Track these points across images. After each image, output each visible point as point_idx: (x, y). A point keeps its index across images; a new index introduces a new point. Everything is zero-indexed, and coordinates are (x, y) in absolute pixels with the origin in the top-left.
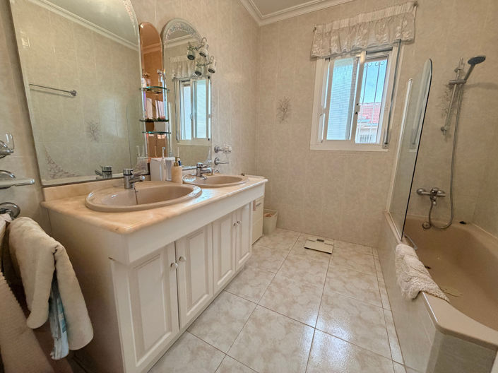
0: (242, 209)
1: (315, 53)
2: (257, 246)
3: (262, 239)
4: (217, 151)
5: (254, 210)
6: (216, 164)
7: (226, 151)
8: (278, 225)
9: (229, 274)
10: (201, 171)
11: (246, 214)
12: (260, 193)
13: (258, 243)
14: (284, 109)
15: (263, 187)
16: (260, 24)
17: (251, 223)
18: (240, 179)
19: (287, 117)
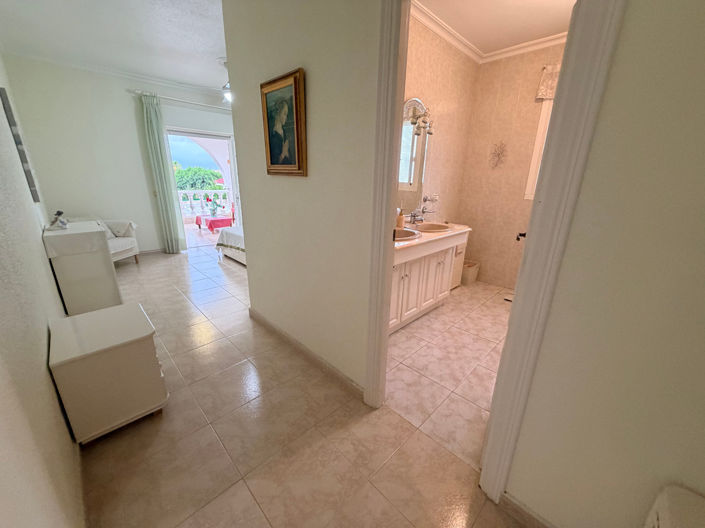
0: (446, 252)
1: (540, 96)
2: (454, 292)
3: (459, 289)
4: (425, 200)
5: (456, 256)
6: (423, 212)
7: (432, 200)
8: (478, 278)
9: (431, 302)
10: (414, 220)
11: (449, 257)
12: (464, 240)
13: (456, 290)
14: (499, 154)
15: (467, 235)
16: (481, 62)
17: (453, 267)
18: (447, 228)
19: (502, 162)
